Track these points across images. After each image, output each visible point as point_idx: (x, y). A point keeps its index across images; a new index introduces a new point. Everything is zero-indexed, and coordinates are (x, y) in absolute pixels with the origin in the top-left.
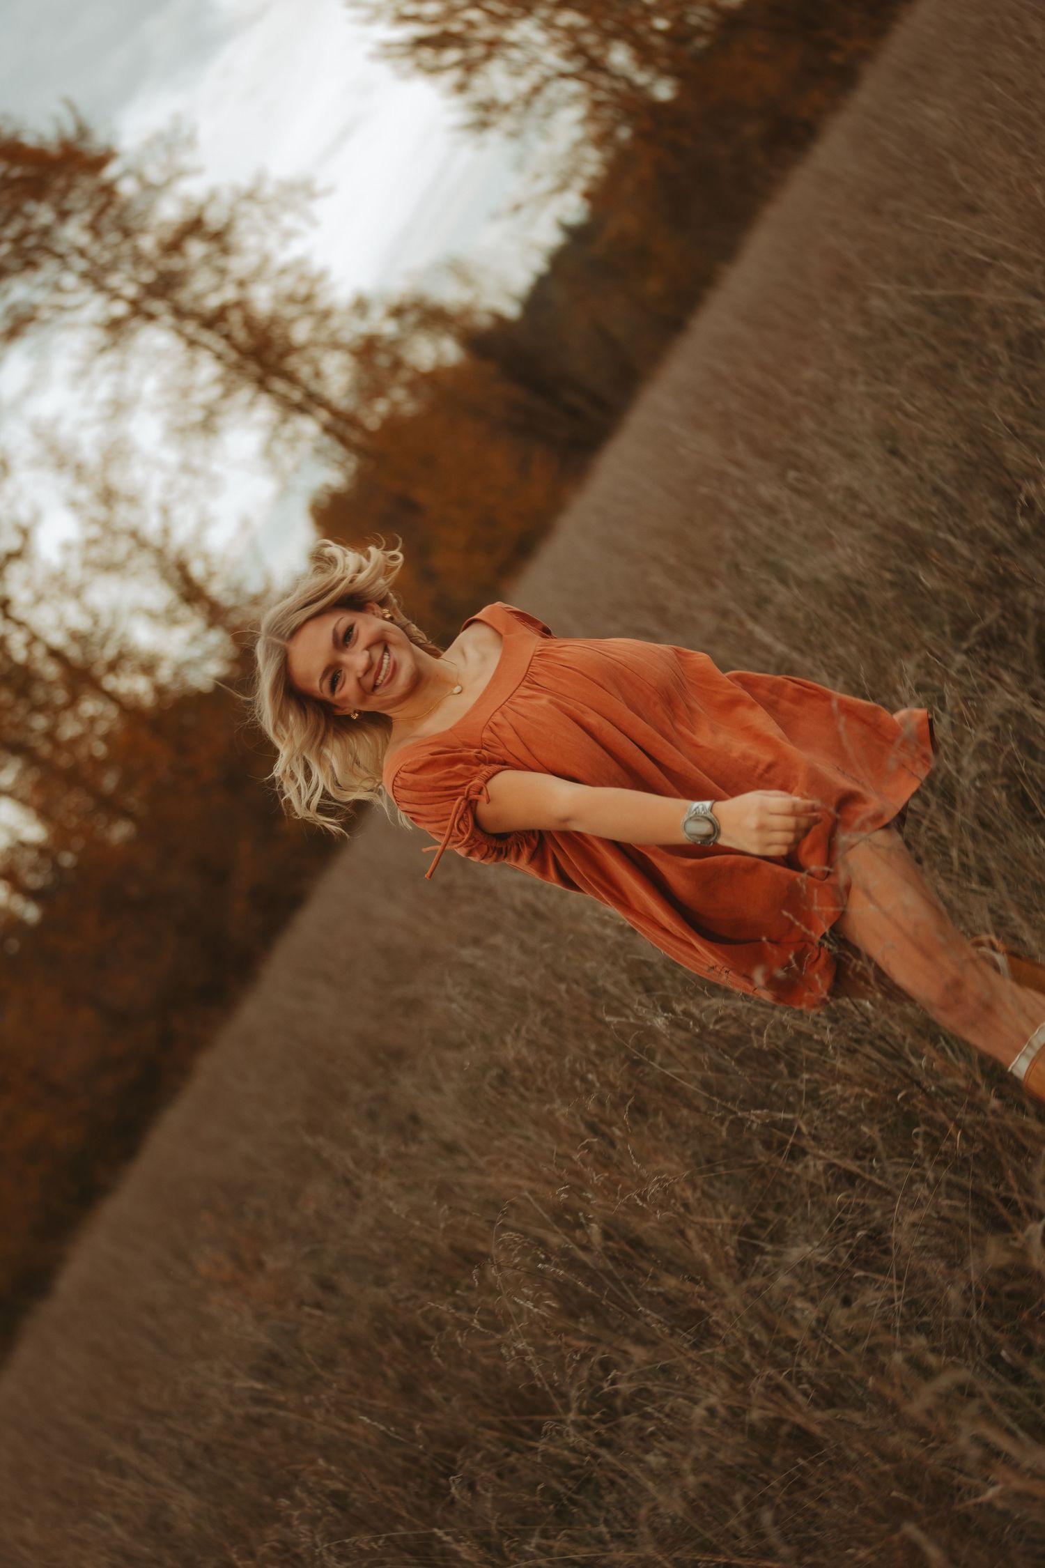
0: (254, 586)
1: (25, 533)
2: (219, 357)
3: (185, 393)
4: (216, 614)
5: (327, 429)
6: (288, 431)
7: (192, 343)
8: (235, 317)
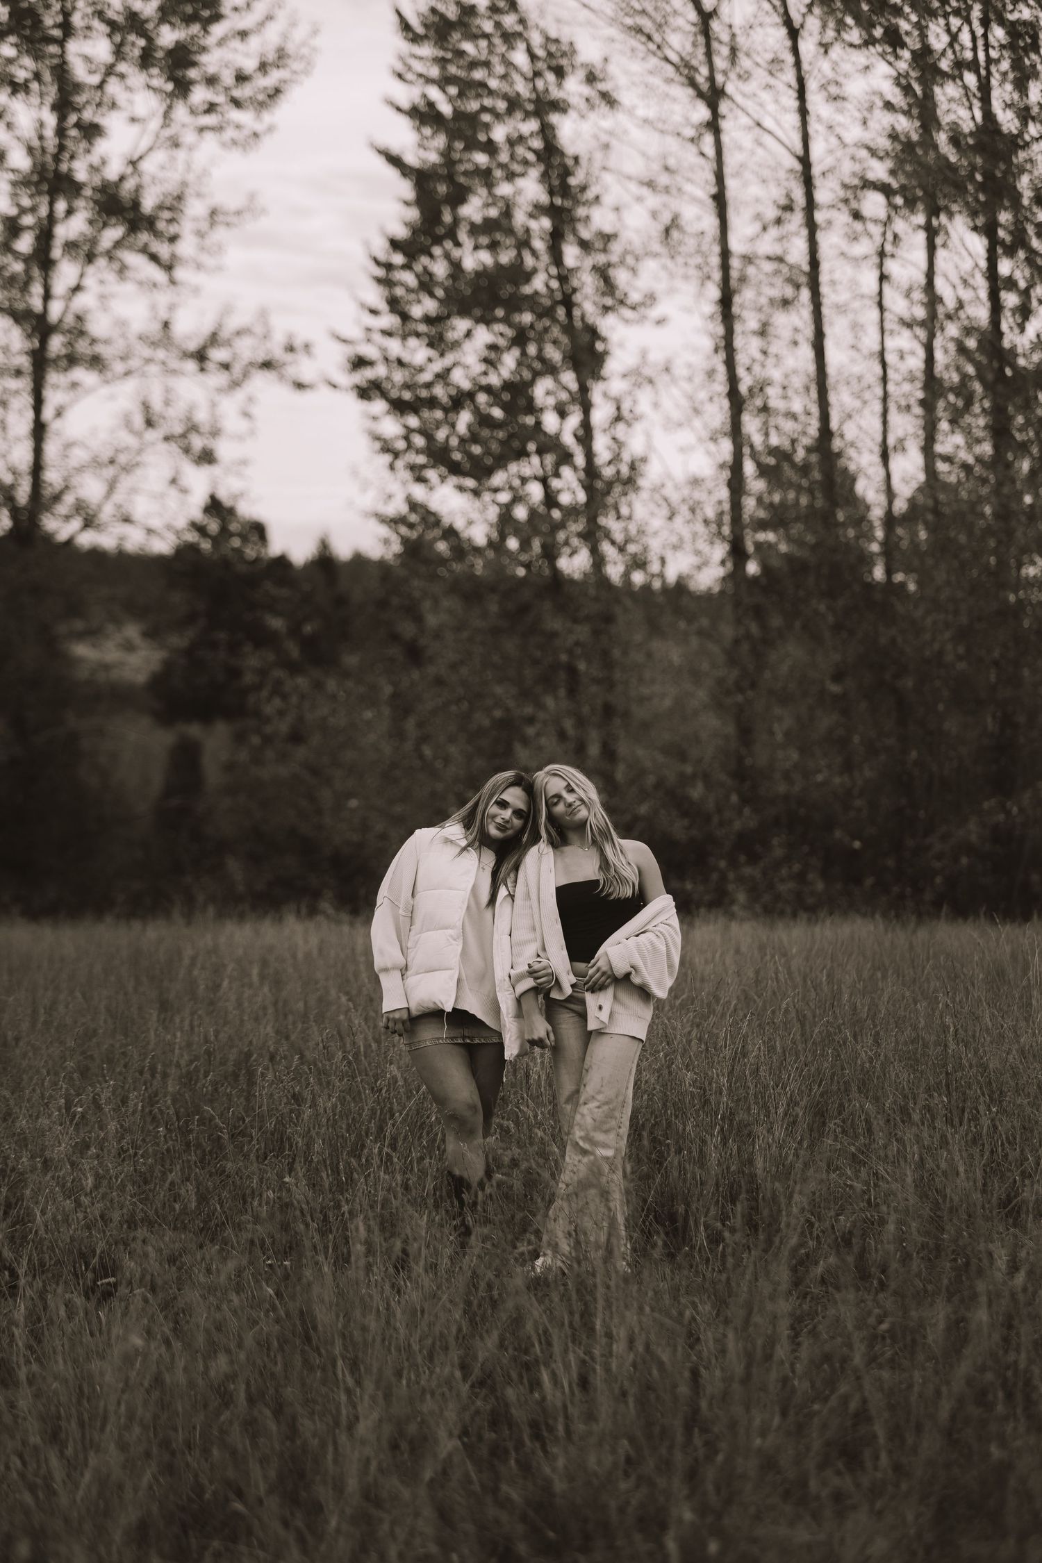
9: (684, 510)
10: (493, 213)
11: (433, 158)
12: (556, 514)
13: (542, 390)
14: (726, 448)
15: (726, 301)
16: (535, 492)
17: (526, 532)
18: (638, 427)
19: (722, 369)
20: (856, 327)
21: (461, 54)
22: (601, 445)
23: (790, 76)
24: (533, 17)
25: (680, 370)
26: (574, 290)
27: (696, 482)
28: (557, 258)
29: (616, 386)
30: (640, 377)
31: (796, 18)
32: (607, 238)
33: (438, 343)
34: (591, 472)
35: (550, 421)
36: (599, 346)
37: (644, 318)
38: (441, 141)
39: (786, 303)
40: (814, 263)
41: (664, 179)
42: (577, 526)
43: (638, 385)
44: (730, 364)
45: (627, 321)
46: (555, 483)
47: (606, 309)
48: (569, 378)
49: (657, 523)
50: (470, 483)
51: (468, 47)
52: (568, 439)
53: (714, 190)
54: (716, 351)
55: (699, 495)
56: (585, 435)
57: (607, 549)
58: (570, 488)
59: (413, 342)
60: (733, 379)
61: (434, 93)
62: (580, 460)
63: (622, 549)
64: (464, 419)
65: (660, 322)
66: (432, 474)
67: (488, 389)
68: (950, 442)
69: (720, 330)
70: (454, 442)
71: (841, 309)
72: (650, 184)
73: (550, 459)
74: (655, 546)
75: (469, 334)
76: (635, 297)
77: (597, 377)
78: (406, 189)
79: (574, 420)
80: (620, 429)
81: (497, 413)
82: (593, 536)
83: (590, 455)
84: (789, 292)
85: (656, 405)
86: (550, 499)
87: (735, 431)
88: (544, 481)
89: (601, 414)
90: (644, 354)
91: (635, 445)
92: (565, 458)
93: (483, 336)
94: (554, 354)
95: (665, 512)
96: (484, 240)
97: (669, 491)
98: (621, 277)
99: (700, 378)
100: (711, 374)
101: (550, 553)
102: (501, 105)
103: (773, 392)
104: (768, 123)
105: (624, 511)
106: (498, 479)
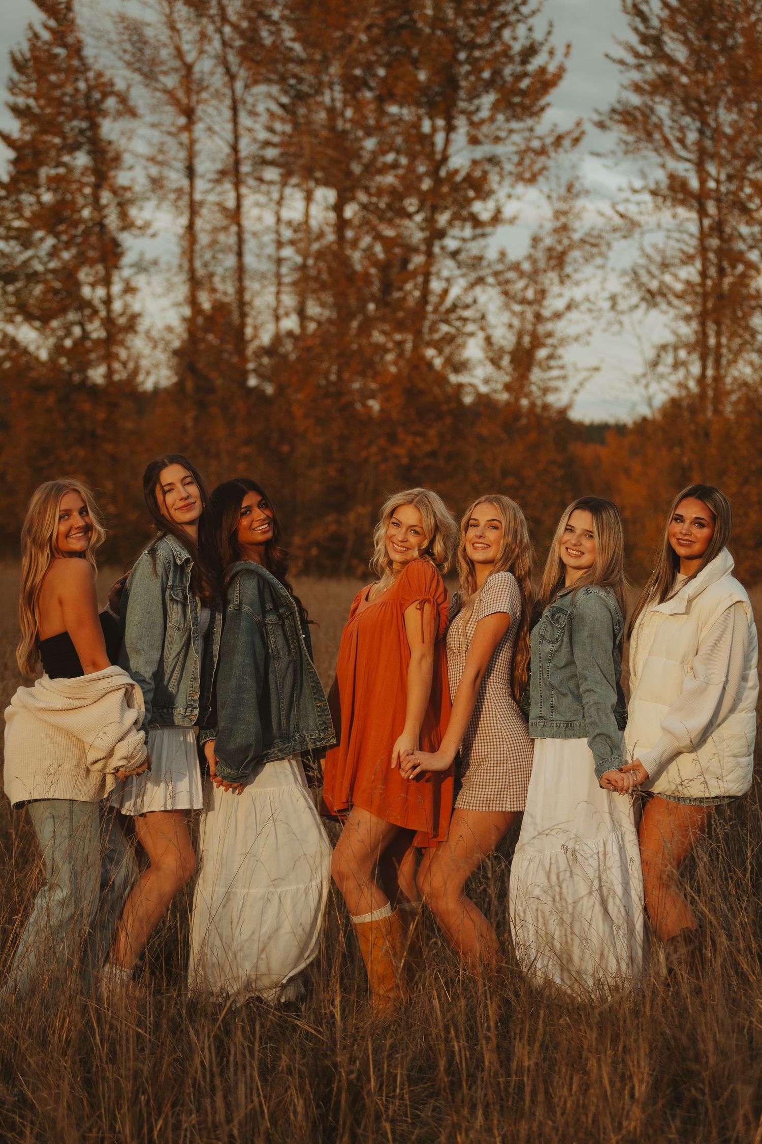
0: (556, 400)
1: (496, 219)
2: (704, 274)
3: (665, 266)
4: (517, 386)
5: (701, 380)
6: (682, 354)
7: (703, 250)
8: (740, 268)
9: (161, 345)
10: (62, 170)
11: (27, 137)
12: (89, 344)
13: (84, 275)
14: (187, 311)
15: (190, 227)
16: (77, 331)
17: (70, 354)
18: (139, 295)
19: (186, 265)
20: (262, 246)
21: (48, 81)
22: (117, 306)
23: (228, 102)
24: (90, 61)
25: (163, 265)
26: (105, 217)
27: (169, 329)
28: (96, 198)
29: (126, 272)
30: (141, 267)
31: (234, 69)
32: (126, 189)
33: (27, 244)
34: (109, 322)
35: (86, 291)
36: (119, 250)
37: (143, 235)
38: (32, 129)
39: (225, 229)
40: (239, 206)
41: (160, 158)
42: (102, 352)
43: (137, 273)
44: (191, 261)
45: (135, 236)
46: (90, 327)
47: (123, 229)
48: (100, 268)
49: (147, 351)
50: (37, 324)
51: (53, 78)
52: (96, 302)
53: (187, 164)
54: (184, 253)
55: (169, 337)
56: (108, 301)
57: (116, 366)
58: (96, 331)
59: (13, 243)
60: (192, 271)
61: (31, 102)
62: (103, 313)
63: (124, 364)
64: (38, 290)
65: (154, 236)
66: (19, 318)
67: (53, 271)
68: (313, 309)
69: (185, 244)
70: (32, 301)
71: (255, 234)
72: (152, 159)
73: (87, 312)
74: (145, 363)
75: (42, 240)
76: (139, 223)
77: (116, 267)
78: (11, 154)
79: (101, 292)
80: (128, 297)
81: (57, 285)
82: (109, 358)
83: (109, 311)
84: (225, 223)
85: (149, 283)
86: (85, 335)
87: (193, 301)
88: (81, 324)
89: (116, 288)
90: (142, 254)
91: (136, 307)
92: (95, 312)
93: (50, 241)
94: (91, 254)
95: (151, 345)
96: (54, 186)
97: (155, 334)
98: (133, 212)
99: (175, 269)
100: (180, 266)
101: (84, 366)
102: (68, 110)
103: (217, 280)
104: (216, 128)
105: (129, 343)
106: (55, 324)
